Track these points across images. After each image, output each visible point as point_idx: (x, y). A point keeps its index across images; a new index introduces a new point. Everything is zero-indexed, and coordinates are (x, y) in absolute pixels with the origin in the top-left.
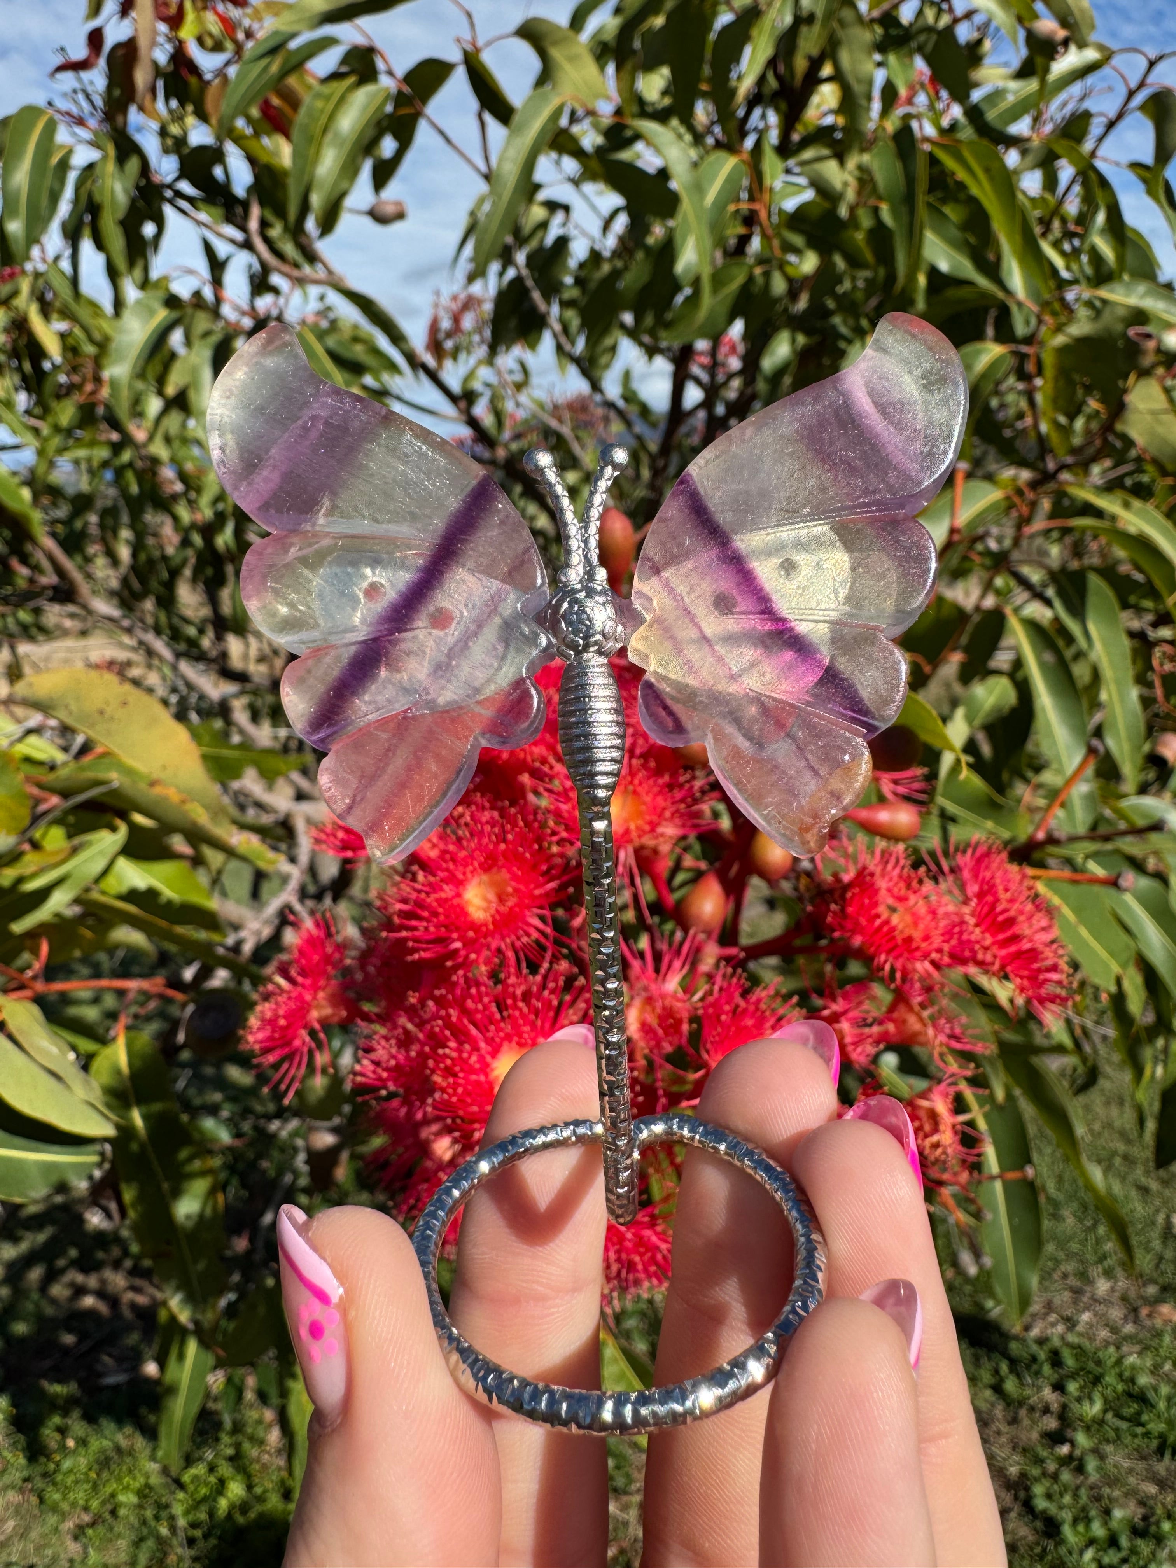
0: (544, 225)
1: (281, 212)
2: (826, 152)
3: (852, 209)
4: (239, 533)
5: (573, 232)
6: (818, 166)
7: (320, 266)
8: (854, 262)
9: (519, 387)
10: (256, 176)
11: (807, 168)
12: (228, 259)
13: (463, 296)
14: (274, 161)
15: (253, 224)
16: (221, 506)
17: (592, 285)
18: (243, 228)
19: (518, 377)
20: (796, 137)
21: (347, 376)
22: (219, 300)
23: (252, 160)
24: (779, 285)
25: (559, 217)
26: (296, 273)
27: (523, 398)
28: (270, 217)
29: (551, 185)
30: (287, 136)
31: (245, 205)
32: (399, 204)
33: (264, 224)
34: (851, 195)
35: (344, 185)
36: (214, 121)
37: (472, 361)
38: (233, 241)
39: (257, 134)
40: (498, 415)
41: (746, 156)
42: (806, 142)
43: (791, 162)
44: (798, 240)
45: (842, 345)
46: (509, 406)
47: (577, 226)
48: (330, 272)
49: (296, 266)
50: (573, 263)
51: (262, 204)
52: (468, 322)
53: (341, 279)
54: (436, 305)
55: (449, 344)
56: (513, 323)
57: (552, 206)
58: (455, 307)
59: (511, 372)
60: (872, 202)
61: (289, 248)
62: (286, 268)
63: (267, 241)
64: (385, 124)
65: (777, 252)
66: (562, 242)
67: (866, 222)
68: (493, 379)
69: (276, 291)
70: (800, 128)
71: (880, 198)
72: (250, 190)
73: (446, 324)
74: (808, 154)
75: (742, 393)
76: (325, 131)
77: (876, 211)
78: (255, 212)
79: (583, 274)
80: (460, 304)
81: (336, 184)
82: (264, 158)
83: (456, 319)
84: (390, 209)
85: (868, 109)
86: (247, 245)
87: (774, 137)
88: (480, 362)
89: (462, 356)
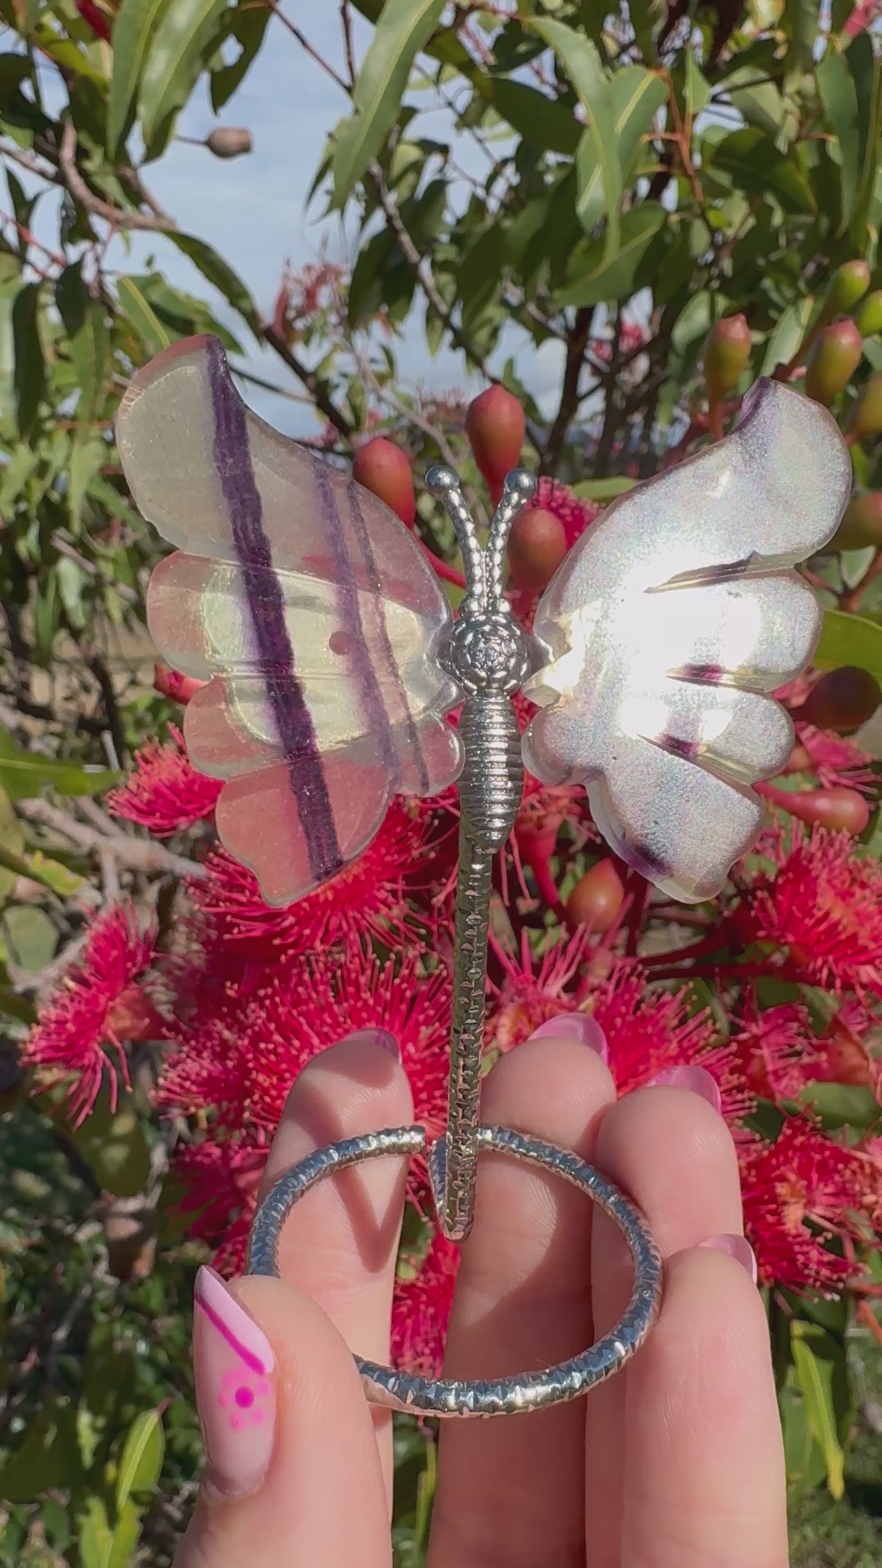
0: (417, 168)
1: (100, 137)
2: (762, 75)
3: (791, 145)
4: (44, 539)
5: (450, 173)
6: (751, 91)
7: (145, 208)
8: (791, 206)
9: (382, 379)
10: (72, 95)
11: (737, 94)
12: (36, 198)
13: (317, 265)
14: (91, 72)
15: (67, 153)
16: (23, 506)
17: (473, 242)
18: (55, 159)
19: (383, 368)
20: (726, 55)
21: (175, 336)
22: (24, 243)
23: (66, 73)
24: (700, 238)
25: (435, 161)
26: (117, 214)
27: (386, 392)
28: (88, 144)
29: (428, 110)
30: (109, 39)
31: (59, 129)
32: (243, 132)
33: (81, 153)
34: (790, 128)
35: (177, 99)
36: (21, 20)
37: (326, 346)
38: (42, 174)
39: (74, 39)
40: (355, 410)
41: (665, 72)
42: (737, 62)
43: (718, 88)
44: (723, 178)
45: (773, 314)
46: (370, 402)
47: (456, 168)
48: (158, 214)
49: (118, 206)
50: (449, 218)
51: (77, 127)
52: (324, 297)
53: (172, 222)
54: (286, 276)
55: (299, 325)
56: (377, 287)
57: (428, 146)
58: (308, 280)
59: (373, 361)
60: (818, 134)
61: (111, 186)
62: (104, 208)
63: (83, 174)
64: (228, 19)
65: (700, 197)
66: (438, 188)
67: (808, 159)
68: (351, 369)
69: (93, 237)
70: (731, 44)
71: (829, 130)
72: (63, 113)
73: (297, 300)
74: (740, 76)
75: (649, 376)
76: (155, 26)
77: (822, 144)
78: (70, 137)
79: (461, 230)
80: (314, 276)
81: (167, 95)
82: (82, 68)
83: (310, 295)
84: (232, 140)
85: (817, 18)
86: (60, 179)
87: (698, 56)
88: (336, 348)
89: (315, 339)
